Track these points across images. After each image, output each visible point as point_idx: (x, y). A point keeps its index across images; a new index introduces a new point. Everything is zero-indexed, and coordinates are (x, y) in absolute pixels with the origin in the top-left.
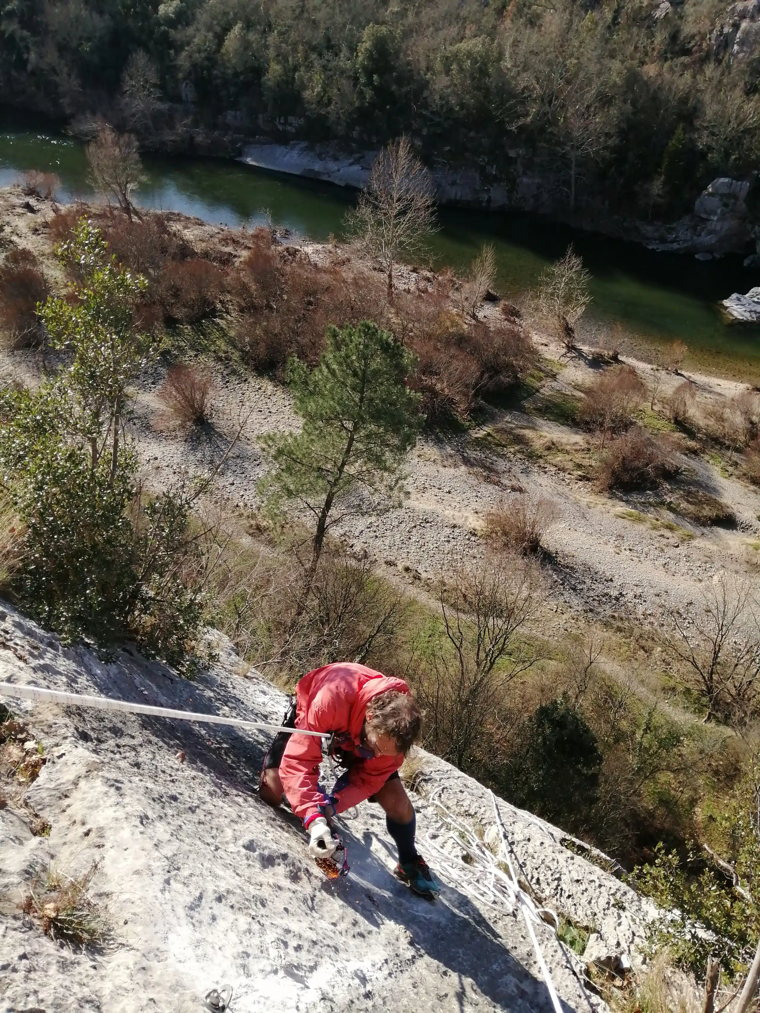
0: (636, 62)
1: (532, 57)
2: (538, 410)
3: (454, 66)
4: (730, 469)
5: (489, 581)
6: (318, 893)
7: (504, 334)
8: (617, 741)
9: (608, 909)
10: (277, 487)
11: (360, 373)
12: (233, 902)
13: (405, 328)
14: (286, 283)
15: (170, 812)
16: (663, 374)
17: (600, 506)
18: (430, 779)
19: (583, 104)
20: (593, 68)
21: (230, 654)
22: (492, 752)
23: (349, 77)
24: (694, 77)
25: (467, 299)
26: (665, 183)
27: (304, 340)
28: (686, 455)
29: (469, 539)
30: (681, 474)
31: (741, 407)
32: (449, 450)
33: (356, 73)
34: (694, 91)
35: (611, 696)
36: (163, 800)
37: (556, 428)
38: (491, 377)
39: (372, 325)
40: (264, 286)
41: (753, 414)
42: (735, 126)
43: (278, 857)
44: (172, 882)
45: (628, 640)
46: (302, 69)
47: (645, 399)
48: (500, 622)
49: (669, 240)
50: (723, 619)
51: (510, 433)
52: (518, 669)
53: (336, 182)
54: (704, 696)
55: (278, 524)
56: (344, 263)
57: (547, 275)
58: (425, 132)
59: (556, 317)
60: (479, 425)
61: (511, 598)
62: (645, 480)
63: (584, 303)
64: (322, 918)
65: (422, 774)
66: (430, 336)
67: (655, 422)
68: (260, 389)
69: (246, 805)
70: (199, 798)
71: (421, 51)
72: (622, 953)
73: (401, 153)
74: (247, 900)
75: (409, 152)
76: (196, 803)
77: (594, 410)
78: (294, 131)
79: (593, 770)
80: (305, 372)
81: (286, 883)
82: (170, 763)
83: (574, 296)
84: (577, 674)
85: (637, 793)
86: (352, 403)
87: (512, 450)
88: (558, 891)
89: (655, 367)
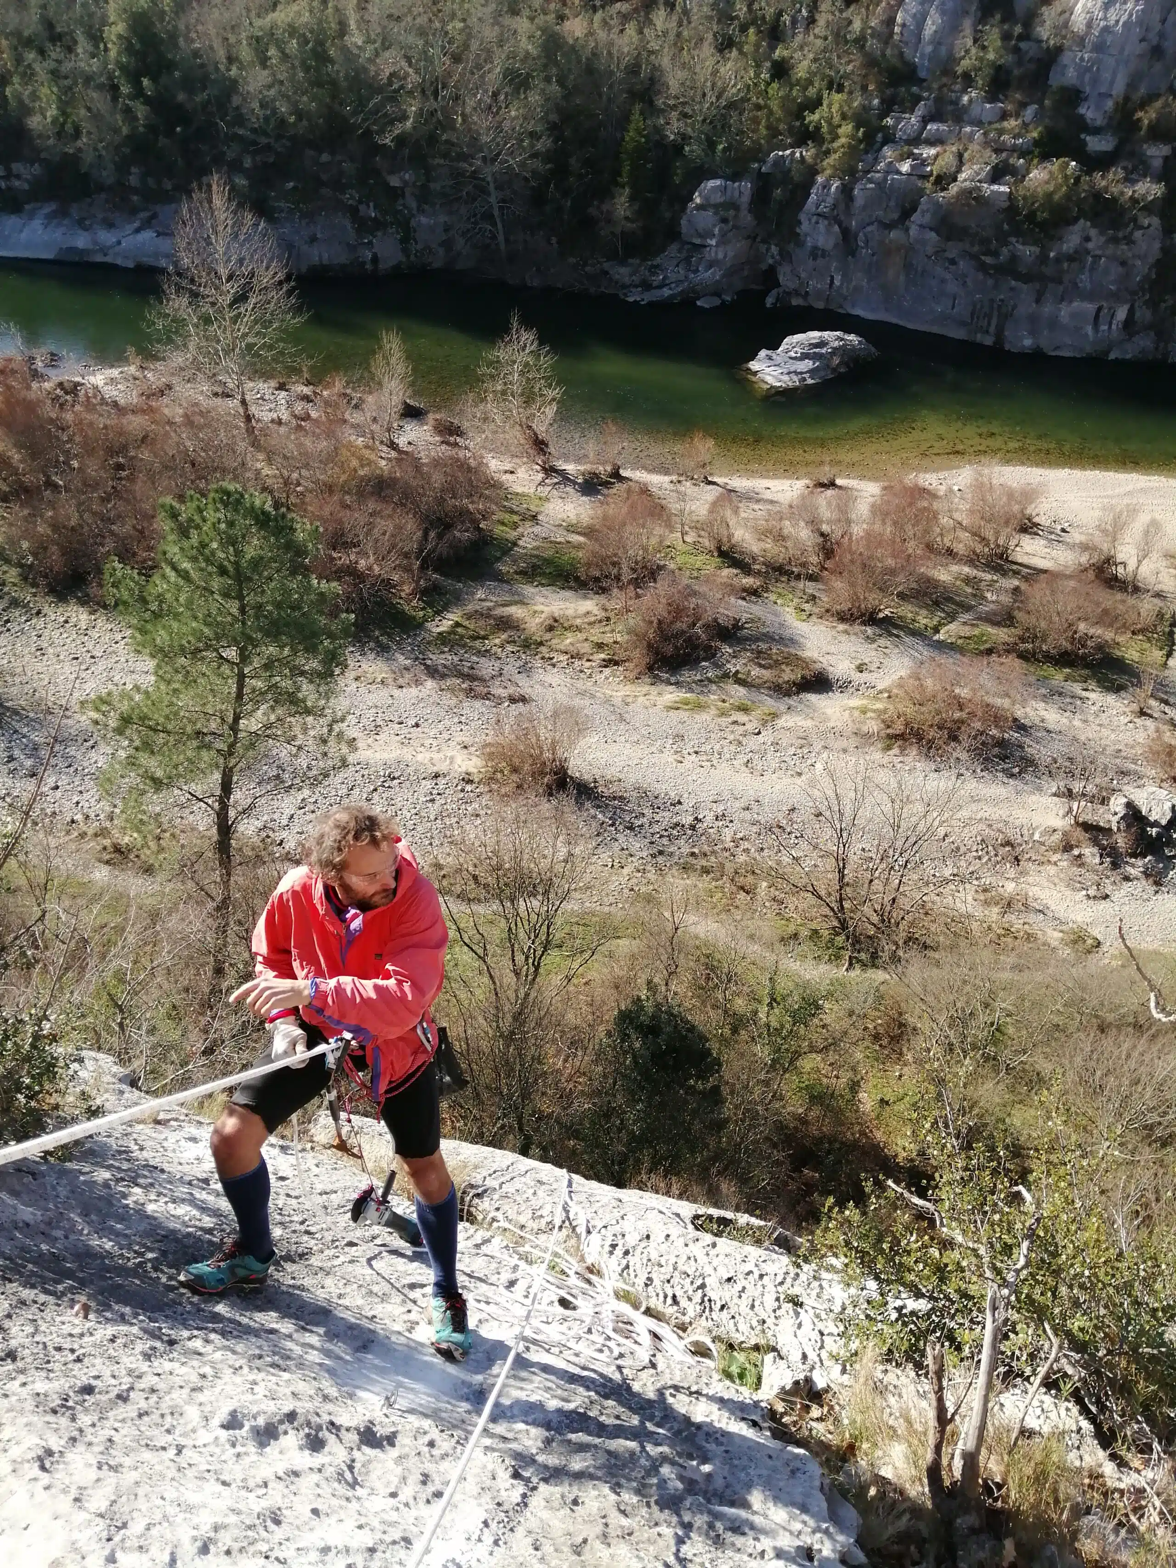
0: (551, 17)
1: (392, 24)
2: (522, 573)
3: (272, 52)
4: (807, 606)
5: (507, 845)
6: (356, 1454)
7: (445, 465)
8: (735, 1031)
9: (779, 1308)
10: (133, 778)
11: (230, 568)
12: (229, 1543)
13: (287, 482)
14: (70, 440)
15: (85, 1420)
16: (687, 486)
17: (641, 699)
18: (485, 1191)
19: (486, 91)
20: (490, 33)
21: (122, 1092)
22: (565, 1097)
23: (100, 87)
24: (640, 32)
25: (375, 420)
26: (632, 199)
27: (124, 529)
28: (744, 599)
29: (462, 790)
30: (742, 628)
31: (804, 514)
32: (402, 660)
33: (111, 77)
34: (645, 54)
35: (713, 969)
36: (70, 1403)
37: (555, 596)
38: (440, 536)
39: (231, 487)
40: (34, 451)
41: (822, 522)
42: (714, 99)
43: (281, 1422)
44: (119, 1555)
45: (720, 883)
46: (16, 79)
47: (671, 529)
48: (536, 903)
49: (655, 284)
50: (841, 821)
51: (489, 616)
52: (575, 965)
53: (119, 261)
54: (838, 934)
55: (150, 837)
56: (162, 393)
57: (490, 364)
58: (248, 163)
59: (518, 428)
60: (438, 613)
61: (544, 864)
62: (695, 647)
63: (553, 399)
64: (373, 1492)
65: (472, 1186)
66: (330, 488)
67: (691, 559)
68: (66, 622)
69: (209, 1348)
70: (130, 1372)
71: (213, 32)
72: (812, 1368)
73: (218, 201)
74: (250, 1527)
75: (229, 199)
76: (127, 1381)
77: (603, 560)
78: (26, 186)
79: (712, 1081)
80: (137, 583)
81: (305, 1460)
82: (66, 1329)
83: (536, 390)
84: (661, 950)
85: (777, 1096)
86: (229, 619)
87: (497, 641)
88: (706, 1303)
89: (674, 478)
